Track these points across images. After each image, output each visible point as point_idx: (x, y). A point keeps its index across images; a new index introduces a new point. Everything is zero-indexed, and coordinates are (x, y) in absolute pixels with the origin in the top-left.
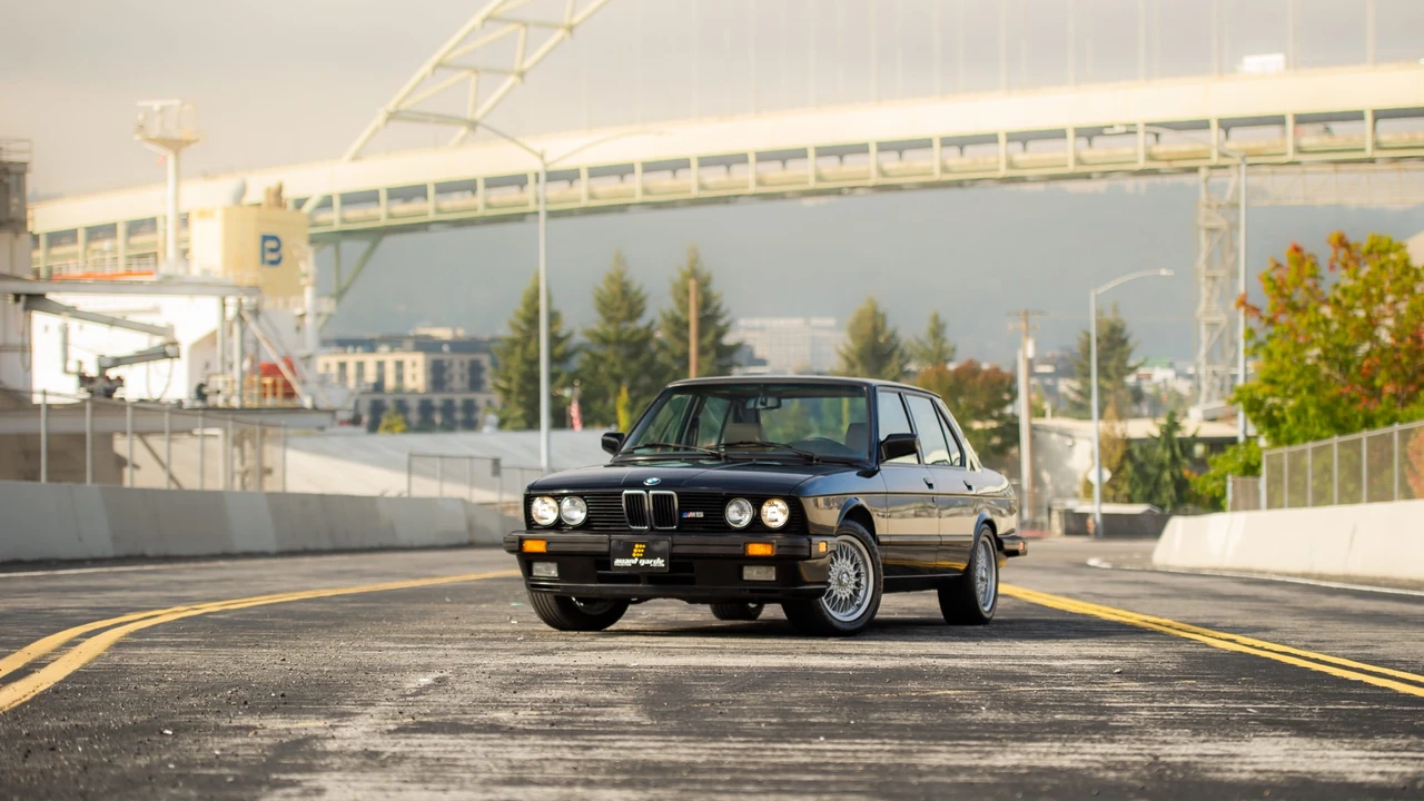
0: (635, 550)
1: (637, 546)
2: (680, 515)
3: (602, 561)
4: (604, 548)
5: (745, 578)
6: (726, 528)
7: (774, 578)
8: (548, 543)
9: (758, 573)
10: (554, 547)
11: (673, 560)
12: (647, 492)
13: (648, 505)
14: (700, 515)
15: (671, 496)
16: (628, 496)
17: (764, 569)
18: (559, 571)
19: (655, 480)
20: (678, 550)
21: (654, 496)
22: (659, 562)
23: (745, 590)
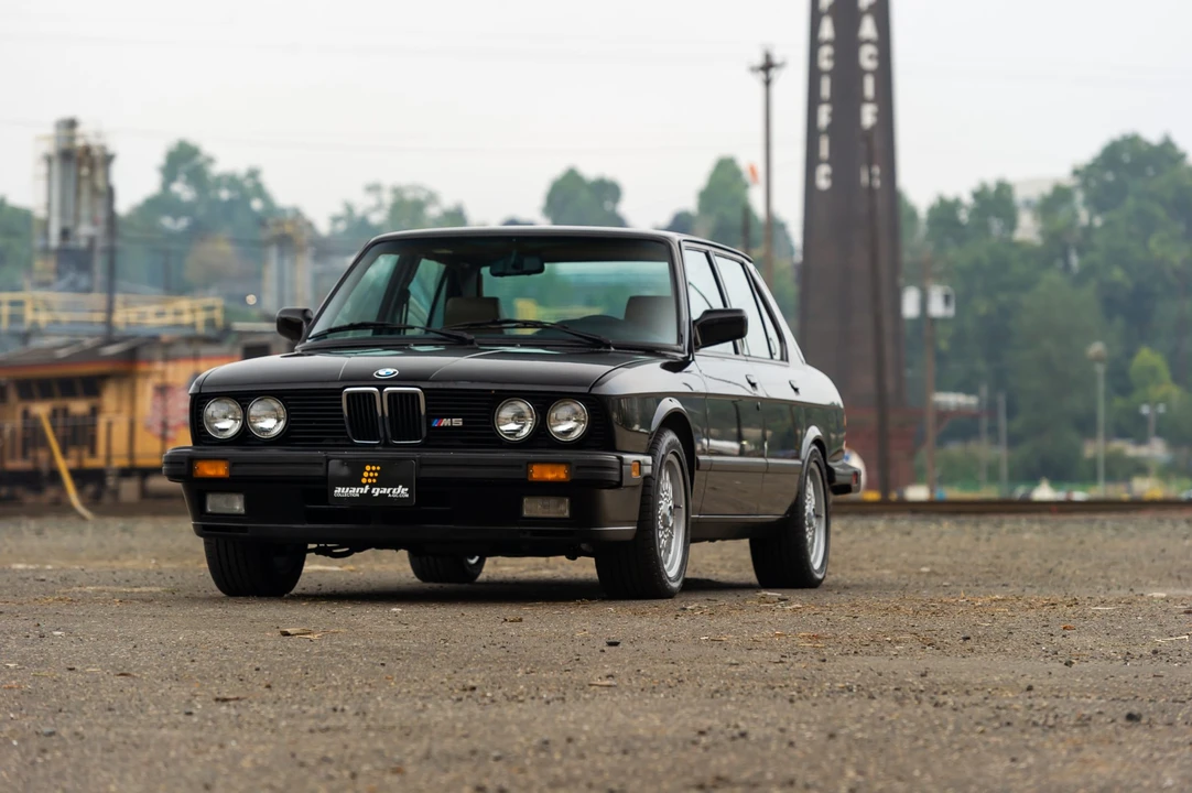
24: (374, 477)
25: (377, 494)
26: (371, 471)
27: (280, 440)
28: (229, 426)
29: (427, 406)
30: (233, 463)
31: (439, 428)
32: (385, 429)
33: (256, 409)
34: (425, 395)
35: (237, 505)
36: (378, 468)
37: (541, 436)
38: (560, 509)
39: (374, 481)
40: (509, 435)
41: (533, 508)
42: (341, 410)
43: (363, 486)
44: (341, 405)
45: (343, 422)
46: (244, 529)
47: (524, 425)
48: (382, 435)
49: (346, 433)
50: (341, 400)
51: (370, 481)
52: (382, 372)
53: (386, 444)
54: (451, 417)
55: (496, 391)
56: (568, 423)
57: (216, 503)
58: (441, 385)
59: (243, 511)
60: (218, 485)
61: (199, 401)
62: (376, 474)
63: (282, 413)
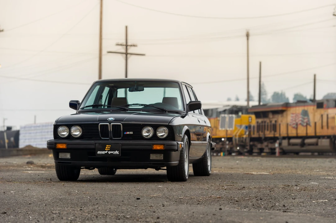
0: (107, 148)
1: (107, 146)
2: (123, 133)
3: (93, 152)
4: (93, 147)
5: (151, 158)
6: (142, 138)
7: (162, 159)
8: (68, 145)
9: (156, 157)
10: (70, 146)
11: (123, 151)
12: (110, 123)
13: (110, 129)
14: (131, 133)
15: (120, 125)
16: (101, 125)
17: (158, 155)
18: (71, 156)
19: (113, 118)
20: (124, 147)
21: (113, 125)
22: (117, 152)
23: (150, 163)
24: (109, 148)
25: (110, 153)
26: (108, 147)
27: (81, 138)
28: (65, 134)
29: (123, 128)
30: (68, 144)
31: (126, 134)
32: (111, 135)
33: (73, 129)
34: (123, 125)
35: (68, 156)
36: (110, 146)
37: (155, 137)
38: (160, 157)
39: (109, 149)
40: (146, 136)
41: (153, 157)
42: (98, 129)
43: (106, 151)
44: (98, 128)
45: (99, 133)
46: (70, 163)
47: (150, 134)
48: (110, 136)
49: (99, 136)
50: (98, 126)
51: (108, 149)
52: (110, 119)
53: (111, 139)
54: (130, 131)
55: (142, 124)
56: (162, 133)
57: (62, 156)
58: (127, 123)
59: (70, 158)
60: (63, 150)
61: (56, 127)
62: (110, 148)
63: (81, 130)
